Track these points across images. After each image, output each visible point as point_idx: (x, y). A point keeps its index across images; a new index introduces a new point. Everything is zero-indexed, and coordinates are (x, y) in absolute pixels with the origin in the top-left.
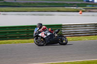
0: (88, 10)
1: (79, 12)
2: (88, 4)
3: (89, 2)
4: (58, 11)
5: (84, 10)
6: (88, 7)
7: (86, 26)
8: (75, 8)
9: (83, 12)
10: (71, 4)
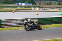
0: (18, 10)
5: (16, 10)
8: (10, 9)
10: (7, 6)
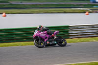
1: (85, 12)
2: (94, 5)
3: (95, 2)
4: (65, 12)
6: (95, 7)
7: (93, 27)
8: (82, 9)
9: (90, 12)
10: (77, 5)
